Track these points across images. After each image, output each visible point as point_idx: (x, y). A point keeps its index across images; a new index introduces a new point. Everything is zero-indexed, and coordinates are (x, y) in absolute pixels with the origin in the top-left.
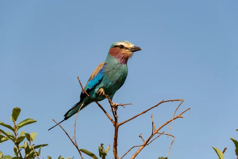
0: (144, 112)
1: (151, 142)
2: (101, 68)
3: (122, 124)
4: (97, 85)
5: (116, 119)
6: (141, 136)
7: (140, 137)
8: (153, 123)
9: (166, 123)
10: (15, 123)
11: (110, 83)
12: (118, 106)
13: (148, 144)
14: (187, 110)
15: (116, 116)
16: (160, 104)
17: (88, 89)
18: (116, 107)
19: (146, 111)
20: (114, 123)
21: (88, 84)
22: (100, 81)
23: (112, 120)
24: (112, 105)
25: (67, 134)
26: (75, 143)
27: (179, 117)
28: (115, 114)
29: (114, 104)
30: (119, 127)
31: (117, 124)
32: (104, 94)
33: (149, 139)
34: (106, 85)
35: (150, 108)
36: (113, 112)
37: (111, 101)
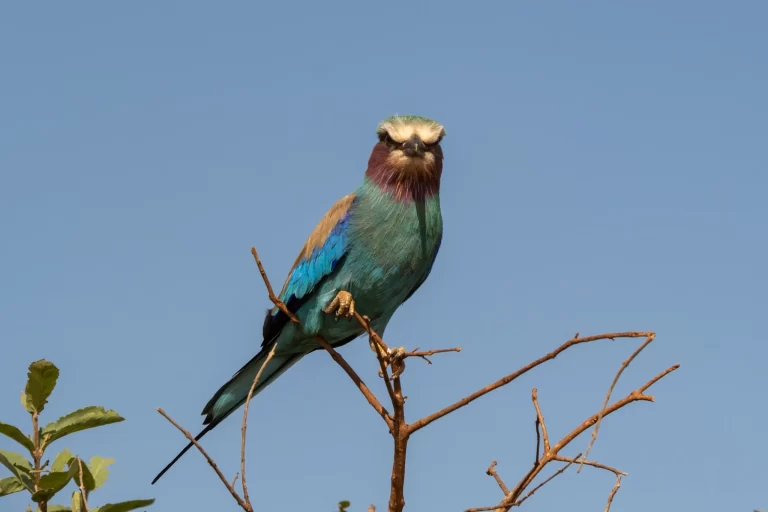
0: (505, 381)
1: (532, 493)
2: (343, 217)
3: (421, 426)
4: (325, 278)
5: (398, 406)
6: (493, 471)
7: (489, 473)
8: (538, 422)
9: (587, 423)
10: (36, 420)
11: (377, 273)
12: (404, 356)
13: (520, 503)
14: (668, 372)
15: (398, 396)
16: (563, 349)
17: (293, 296)
18: (398, 362)
19: (514, 377)
20: (391, 422)
21: (292, 279)
22: (338, 265)
23: (384, 413)
24: (384, 354)
25: (214, 466)
26: (244, 500)
27: (640, 396)
28: (394, 387)
29: (390, 351)
30: (411, 436)
31: (402, 428)
32: (352, 311)
33: (526, 480)
34: (363, 280)
35: (527, 364)
36: (387, 380)
37: (378, 337)
